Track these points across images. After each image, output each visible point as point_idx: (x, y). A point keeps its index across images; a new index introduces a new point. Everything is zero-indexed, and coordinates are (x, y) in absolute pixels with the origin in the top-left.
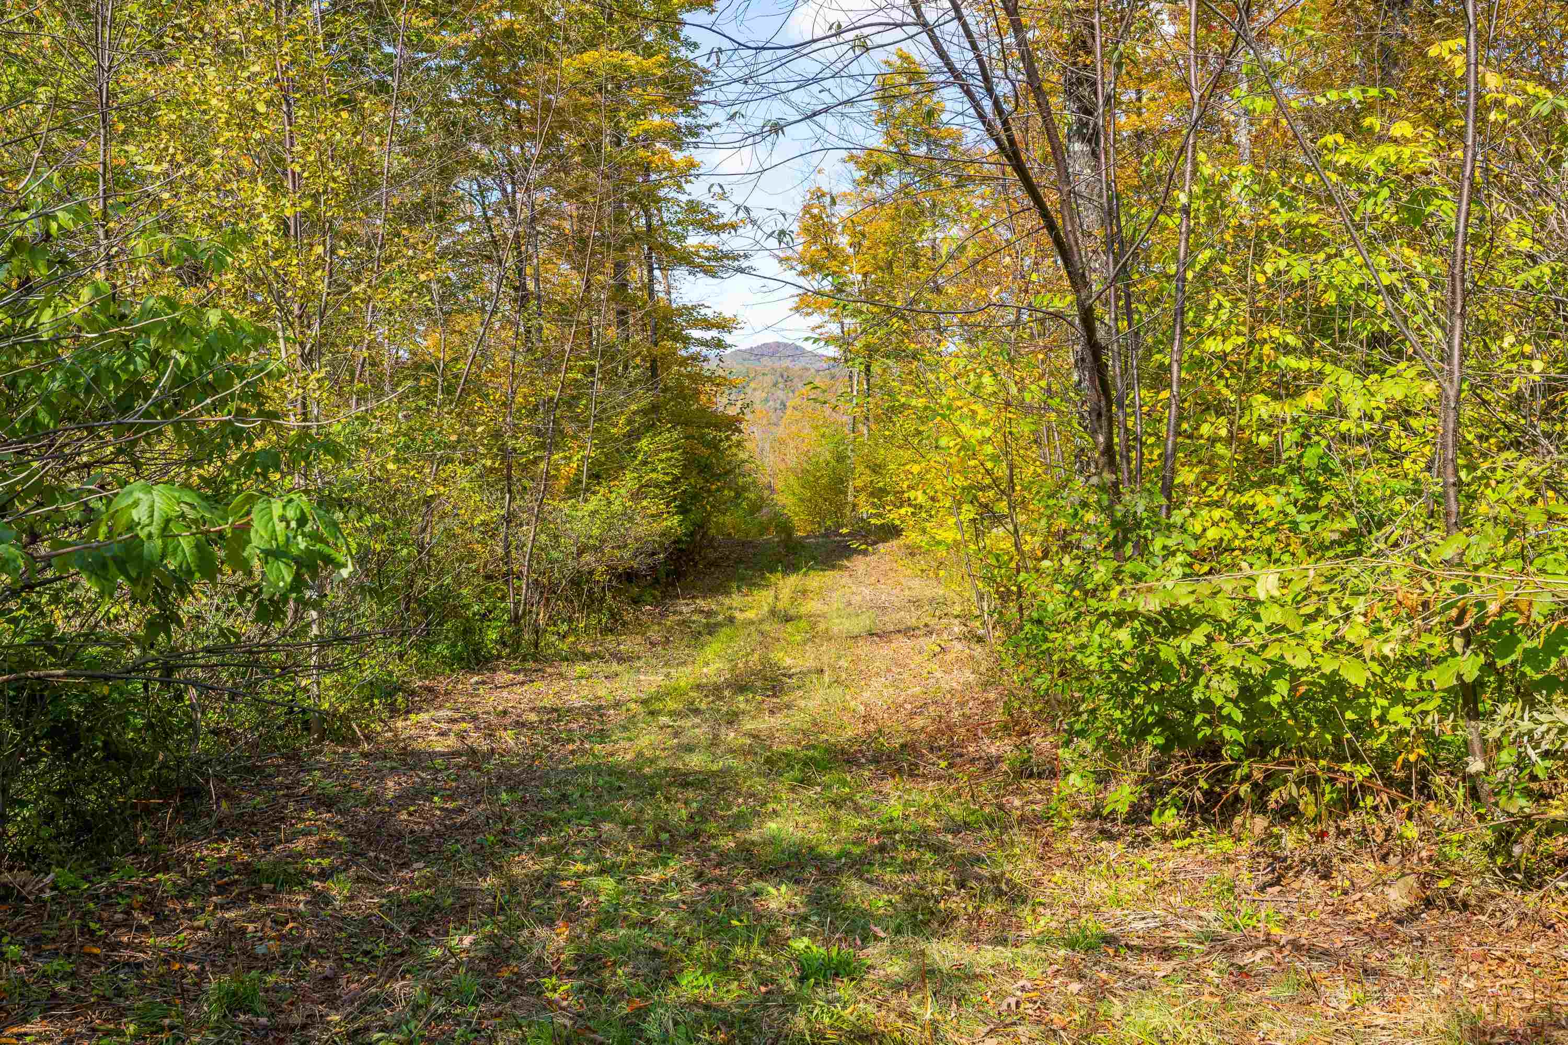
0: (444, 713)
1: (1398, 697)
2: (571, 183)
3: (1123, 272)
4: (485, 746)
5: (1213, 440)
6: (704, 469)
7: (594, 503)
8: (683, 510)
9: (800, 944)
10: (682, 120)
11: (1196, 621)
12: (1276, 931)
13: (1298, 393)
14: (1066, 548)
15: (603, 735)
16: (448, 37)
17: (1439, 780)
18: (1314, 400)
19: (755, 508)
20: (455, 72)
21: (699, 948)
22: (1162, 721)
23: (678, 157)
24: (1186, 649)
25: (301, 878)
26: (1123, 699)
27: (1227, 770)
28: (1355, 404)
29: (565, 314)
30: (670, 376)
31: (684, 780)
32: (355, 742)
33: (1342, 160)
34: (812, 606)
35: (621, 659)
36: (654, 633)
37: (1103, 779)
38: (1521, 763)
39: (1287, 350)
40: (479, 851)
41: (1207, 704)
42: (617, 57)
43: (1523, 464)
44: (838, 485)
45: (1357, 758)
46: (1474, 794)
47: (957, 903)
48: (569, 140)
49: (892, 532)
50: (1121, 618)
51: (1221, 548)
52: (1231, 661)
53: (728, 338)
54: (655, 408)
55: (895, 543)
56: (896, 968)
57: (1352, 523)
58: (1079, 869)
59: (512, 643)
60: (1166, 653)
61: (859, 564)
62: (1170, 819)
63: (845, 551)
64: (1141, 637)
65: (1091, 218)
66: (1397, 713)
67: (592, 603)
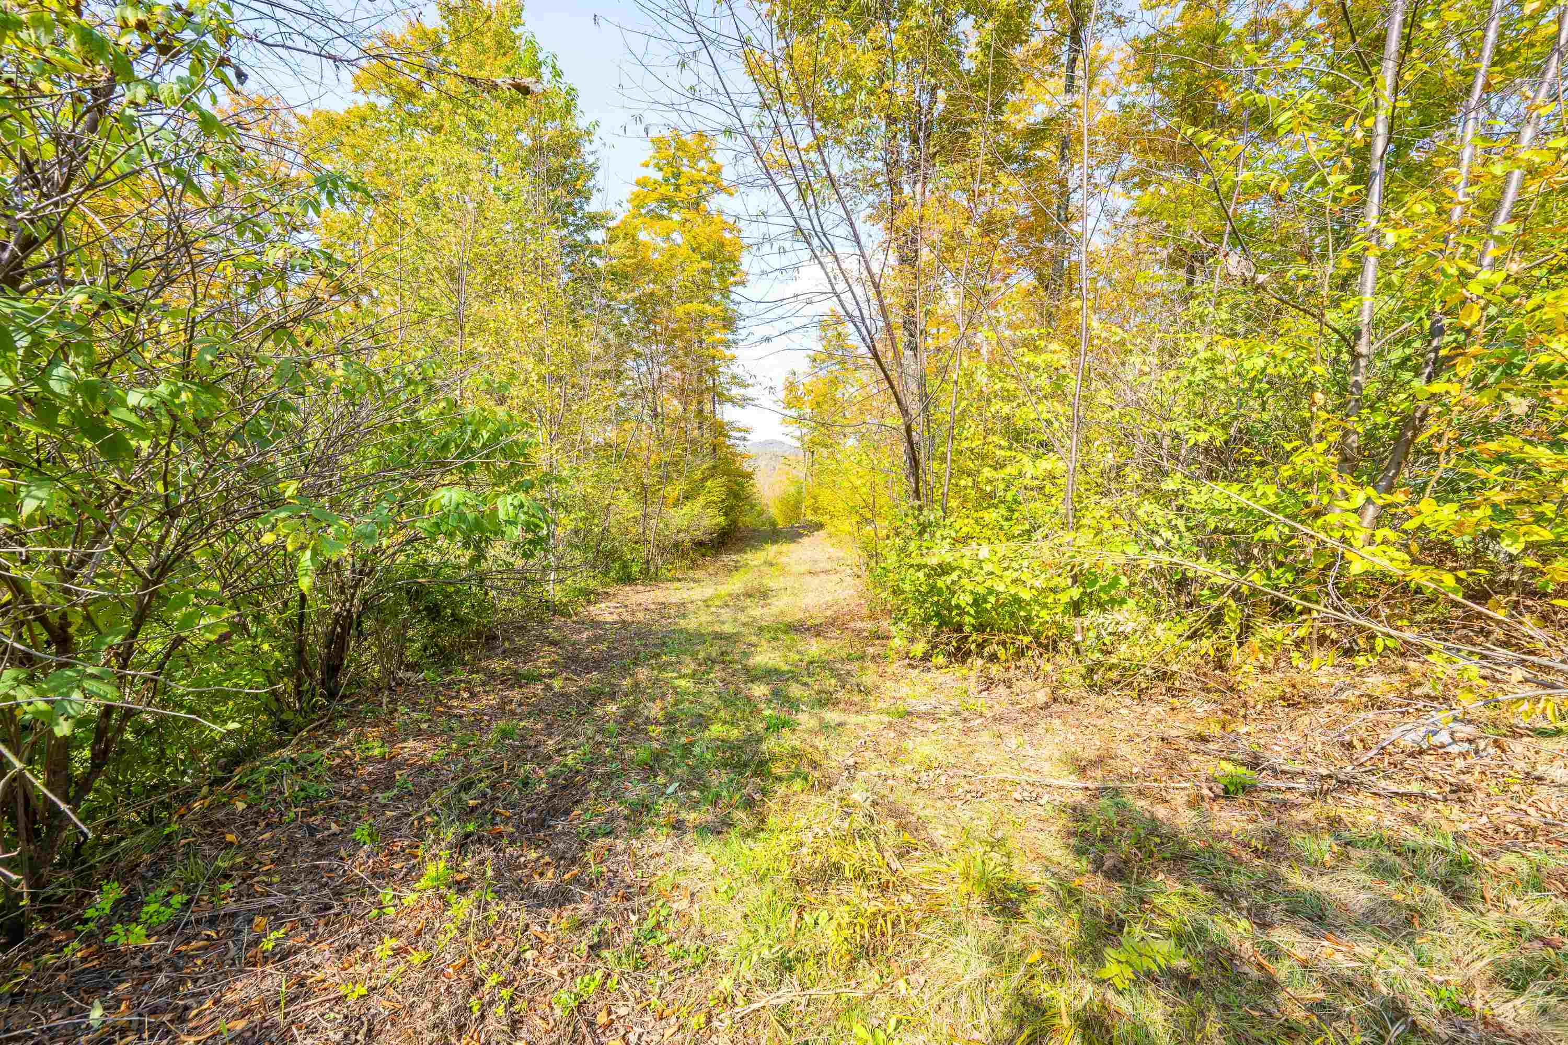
0: (613, 604)
1: (1045, 606)
2: (677, 363)
3: (926, 409)
4: (629, 618)
5: (965, 488)
6: (736, 496)
7: (686, 509)
8: (726, 514)
9: (767, 713)
10: (730, 337)
11: (954, 569)
12: (985, 710)
13: (1003, 467)
14: (897, 534)
15: (684, 616)
16: (623, 295)
17: (1061, 644)
18: (1011, 470)
19: (760, 514)
20: (626, 311)
21: (722, 713)
22: (938, 614)
23: (728, 353)
24: (949, 582)
25: (540, 677)
26: (920, 603)
27: (967, 638)
28: (1029, 470)
29: (675, 423)
30: (721, 453)
31: (719, 636)
32: (570, 616)
33: (1026, 360)
34: (784, 559)
35: (694, 581)
36: (711, 570)
37: (912, 641)
38: (1099, 637)
39: (1000, 447)
40: (624, 667)
41: (958, 606)
42: (701, 307)
43: (1103, 501)
44: (797, 505)
45: (1025, 633)
46: (1077, 651)
47: (841, 694)
48: (678, 343)
49: (820, 526)
50: (919, 567)
51: (968, 538)
52: (969, 587)
53: (748, 436)
54: (714, 467)
55: (821, 532)
56: (813, 723)
57: (1027, 527)
58: (897, 681)
59: (645, 572)
60: (940, 584)
61: (806, 541)
62: (941, 660)
63: (800, 535)
64: (928, 576)
65: (913, 387)
66: (1043, 613)
67: (684, 556)
